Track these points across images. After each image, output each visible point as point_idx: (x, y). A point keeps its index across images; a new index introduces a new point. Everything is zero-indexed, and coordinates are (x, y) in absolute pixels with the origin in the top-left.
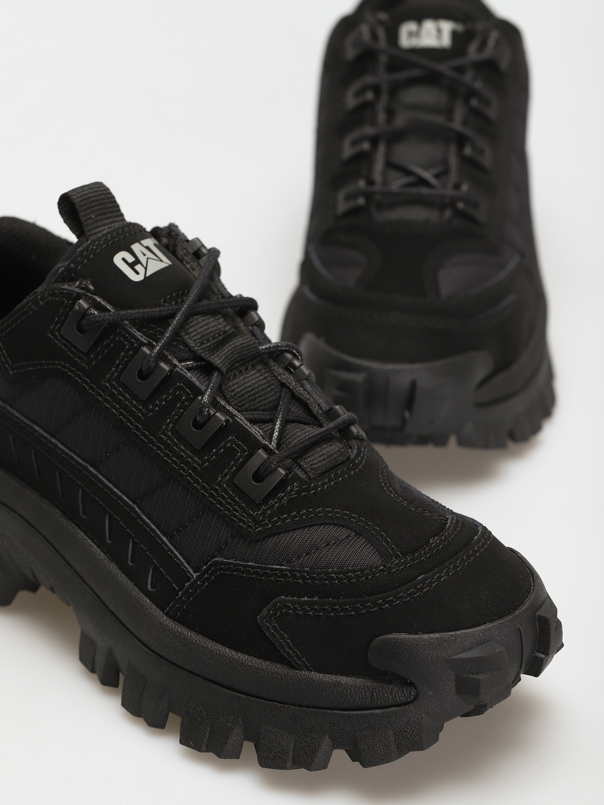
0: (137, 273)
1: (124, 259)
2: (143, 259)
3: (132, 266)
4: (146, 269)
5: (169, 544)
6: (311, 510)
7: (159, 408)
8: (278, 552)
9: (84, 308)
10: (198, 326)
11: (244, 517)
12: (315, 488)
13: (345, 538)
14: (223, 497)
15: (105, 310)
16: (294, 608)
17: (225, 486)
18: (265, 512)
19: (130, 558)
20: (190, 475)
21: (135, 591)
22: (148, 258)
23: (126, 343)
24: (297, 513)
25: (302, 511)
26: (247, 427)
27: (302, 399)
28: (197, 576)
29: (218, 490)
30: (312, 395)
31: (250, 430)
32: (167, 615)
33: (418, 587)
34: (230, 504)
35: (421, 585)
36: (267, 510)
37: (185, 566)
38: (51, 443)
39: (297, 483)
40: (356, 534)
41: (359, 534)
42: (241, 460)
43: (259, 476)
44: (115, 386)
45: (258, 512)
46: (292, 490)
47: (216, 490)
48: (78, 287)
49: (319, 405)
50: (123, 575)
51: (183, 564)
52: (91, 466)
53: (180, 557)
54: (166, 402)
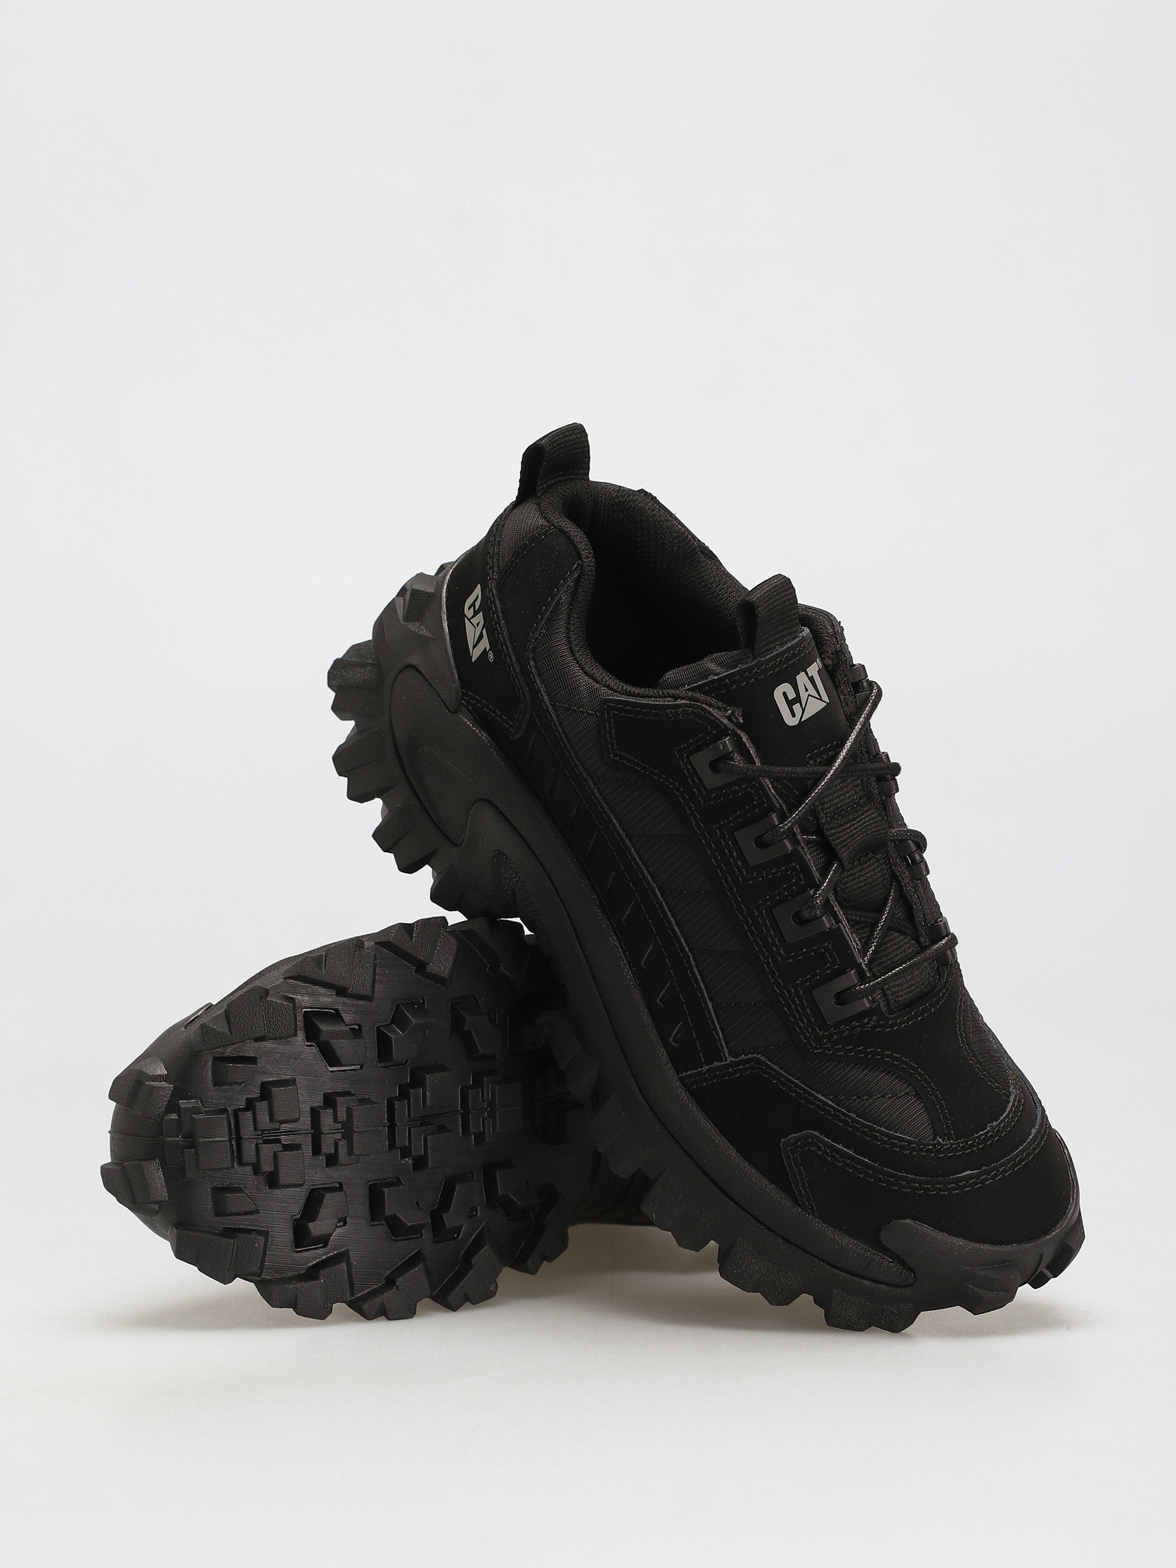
0: (794, 715)
1: (785, 694)
2: (803, 695)
3: (790, 703)
4: (803, 710)
5: (712, 1010)
6: (879, 1050)
7: (763, 879)
8: (829, 1082)
9: (728, 750)
10: (836, 795)
11: (807, 1030)
12: (892, 1026)
13: (904, 1095)
14: (794, 1002)
15: (750, 760)
16: (825, 1151)
17: (801, 992)
18: (832, 1034)
19: (661, 996)
20: (768, 964)
21: (654, 1037)
22: (809, 695)
23: (756, 798)
24: (864, 1049)
25: (870, 1048)
26: (848, 938)
27: (909, 900)
28: (731, 1061)
29: (792, 992)
30: (922, 901)
31: (850, 942)
32: (681, 1080)
33: (961, 1184)
34: (798, 1012)
35: (964, 1182)
36: (835, 1033)
37: (721, 1044)
38: (625, 844)
39: (876, 1017)
40: (916, 1094)
41: (918, 1096)
42: (828, 972)
43: (841, 998)
44: (725, 836)
45: (824, 1032)
46: (868, 1023)
47: (790, 993)
48: (729, 718)
49: (924, 915)
50: (646, 1010)
51: (719, 1040)
52: (659, 890)
53: (720, 1032)
54: (773, 877)
